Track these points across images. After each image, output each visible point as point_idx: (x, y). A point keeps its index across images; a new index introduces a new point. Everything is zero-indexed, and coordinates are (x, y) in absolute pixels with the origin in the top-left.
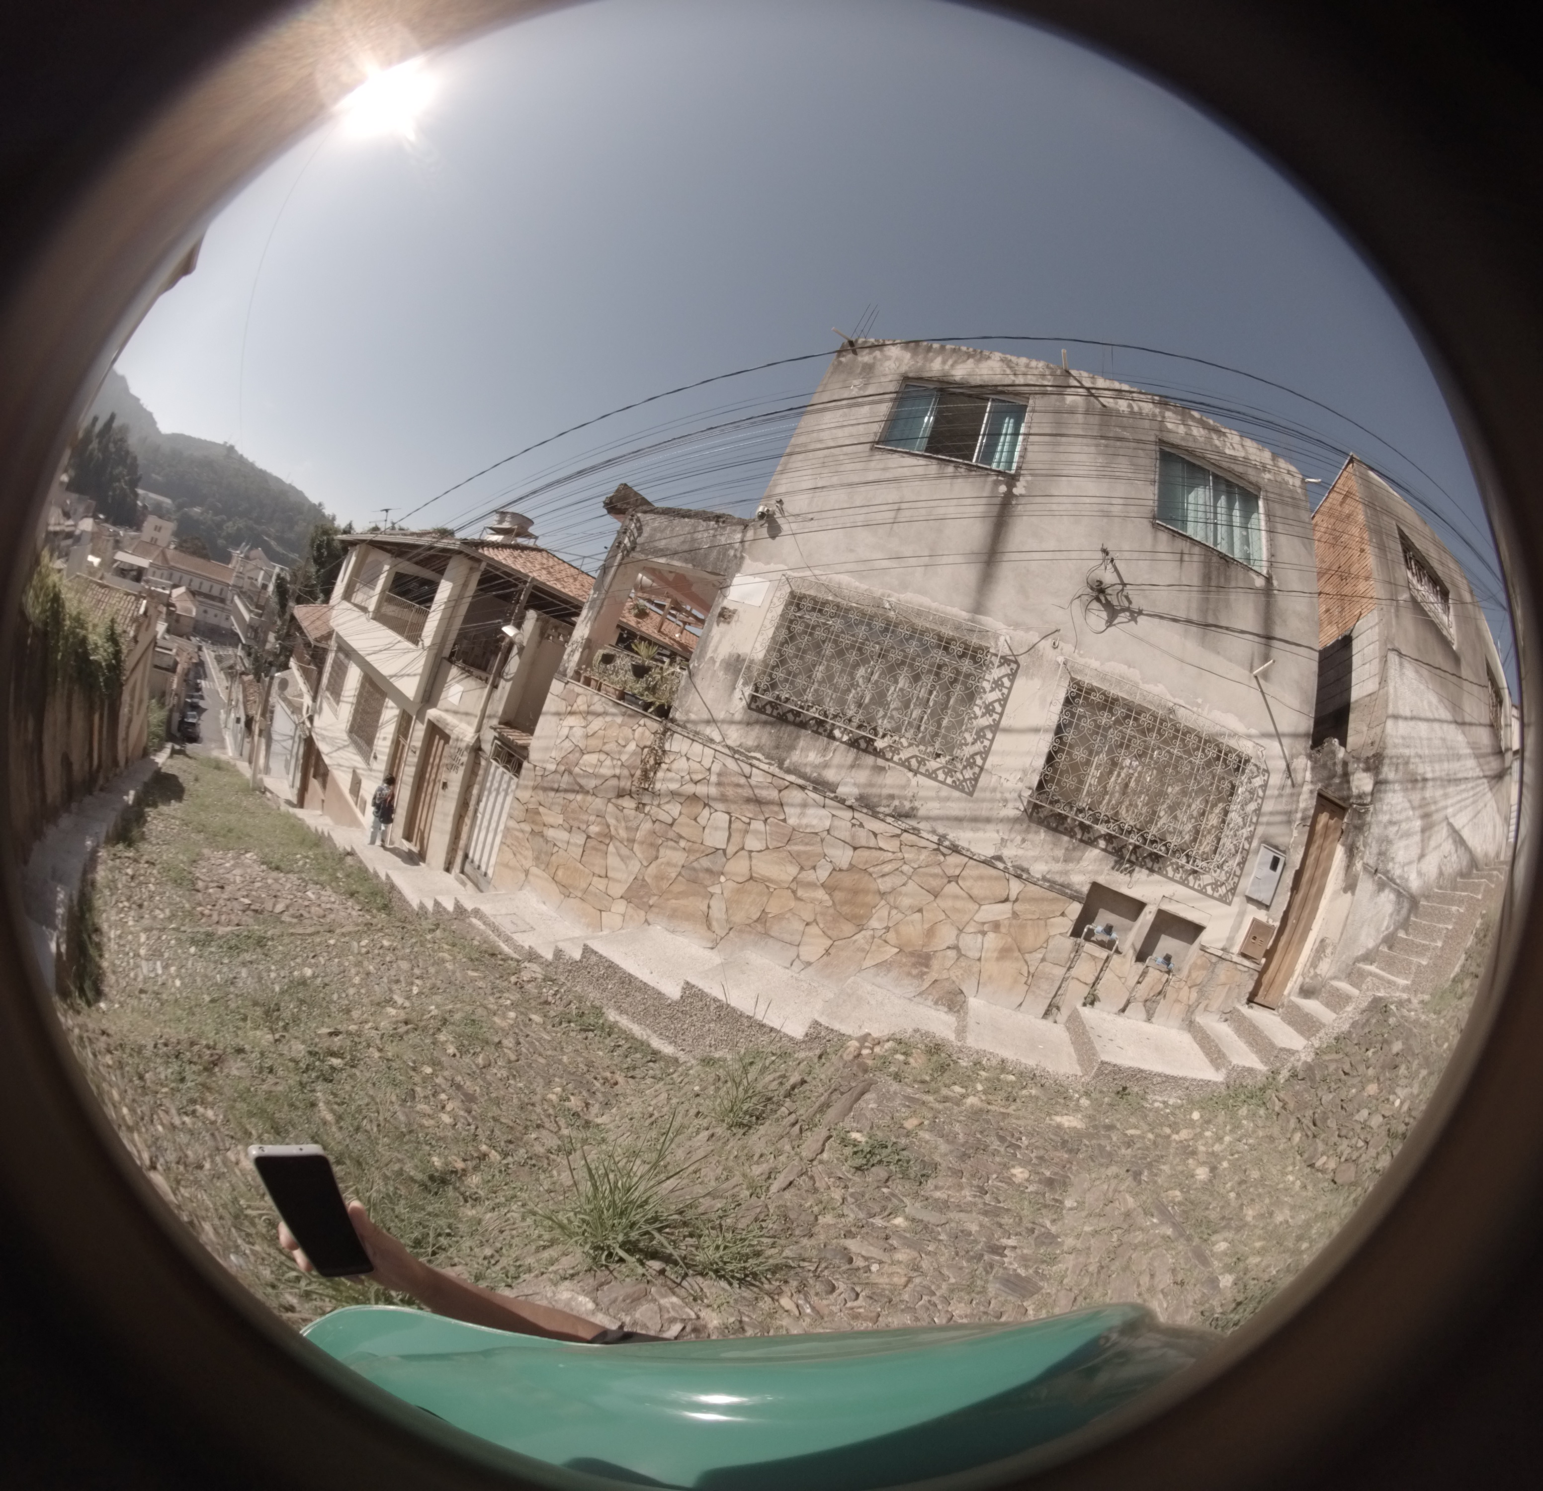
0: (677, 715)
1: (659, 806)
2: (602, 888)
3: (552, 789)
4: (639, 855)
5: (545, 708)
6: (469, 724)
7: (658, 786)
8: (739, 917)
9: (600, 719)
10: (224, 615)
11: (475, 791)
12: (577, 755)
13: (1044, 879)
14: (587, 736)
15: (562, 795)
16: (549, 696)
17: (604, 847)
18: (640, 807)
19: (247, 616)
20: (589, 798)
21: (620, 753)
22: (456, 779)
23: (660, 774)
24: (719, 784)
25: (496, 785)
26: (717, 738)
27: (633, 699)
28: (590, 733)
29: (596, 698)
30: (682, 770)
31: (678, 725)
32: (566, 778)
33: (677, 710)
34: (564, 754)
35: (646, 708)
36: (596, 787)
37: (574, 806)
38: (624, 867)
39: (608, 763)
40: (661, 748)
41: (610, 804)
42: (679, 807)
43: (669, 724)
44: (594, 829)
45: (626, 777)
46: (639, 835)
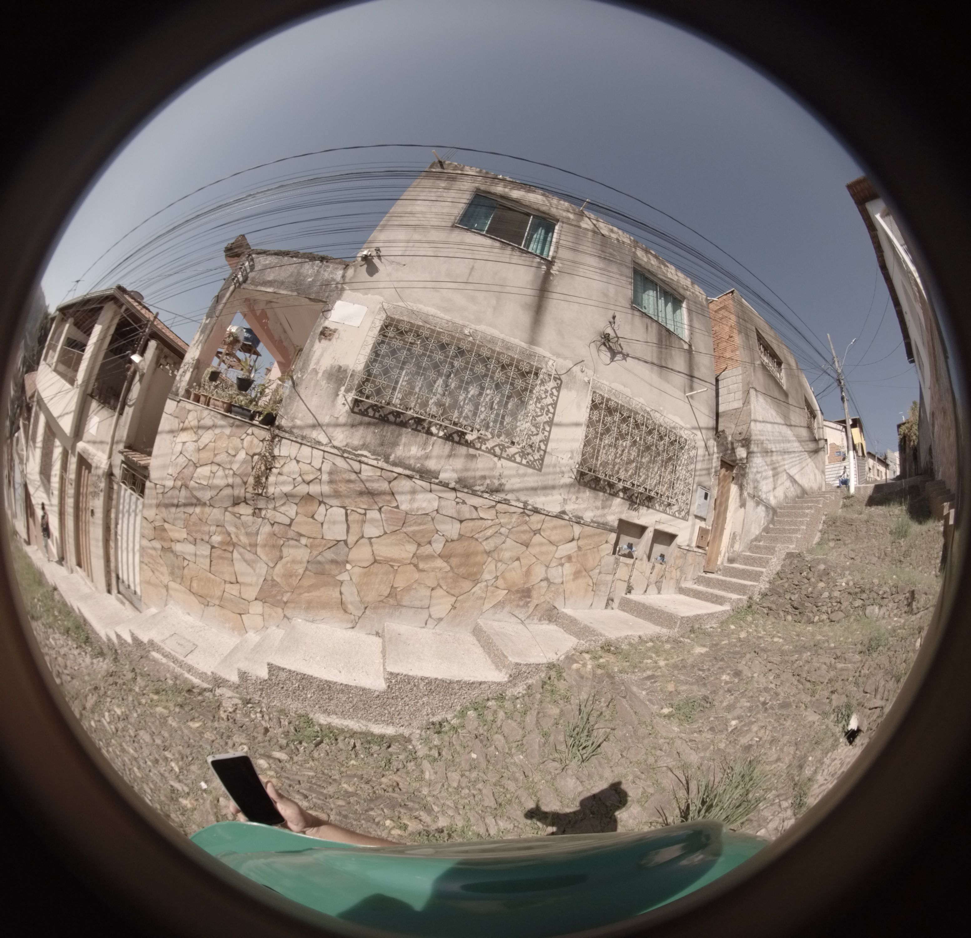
0: (283, 422)
3: (173, 505)
4: (264, 558)
6: (103, 451)
7: (271, 490)
8: (371, 597)
9: (210, 432)
12: (191, 469)
14: (199, 450)
17: (229, 555)
18: (257, 512)
20: (207, 510)
21: (230, 462)
22: (98, 505)
23: (272, 479)
26: (324, 440)
27: (240, 410)
28: (202, 446)
29: (206, 412)
30: (294, 473)
31: (285, 431)
32: (183, 492)
33: (282, 417)
34: (179, 469)
35: (252, 418)
36: (212, 498)
37: (194, 518)
38: (252, 571)
39: (220, 473)
40: (270, 453)
41: (227, 513)
42: (295, 507)
43: (277, 432)
44: (216, 539)
45: (238, 485)
46: (260, 539)
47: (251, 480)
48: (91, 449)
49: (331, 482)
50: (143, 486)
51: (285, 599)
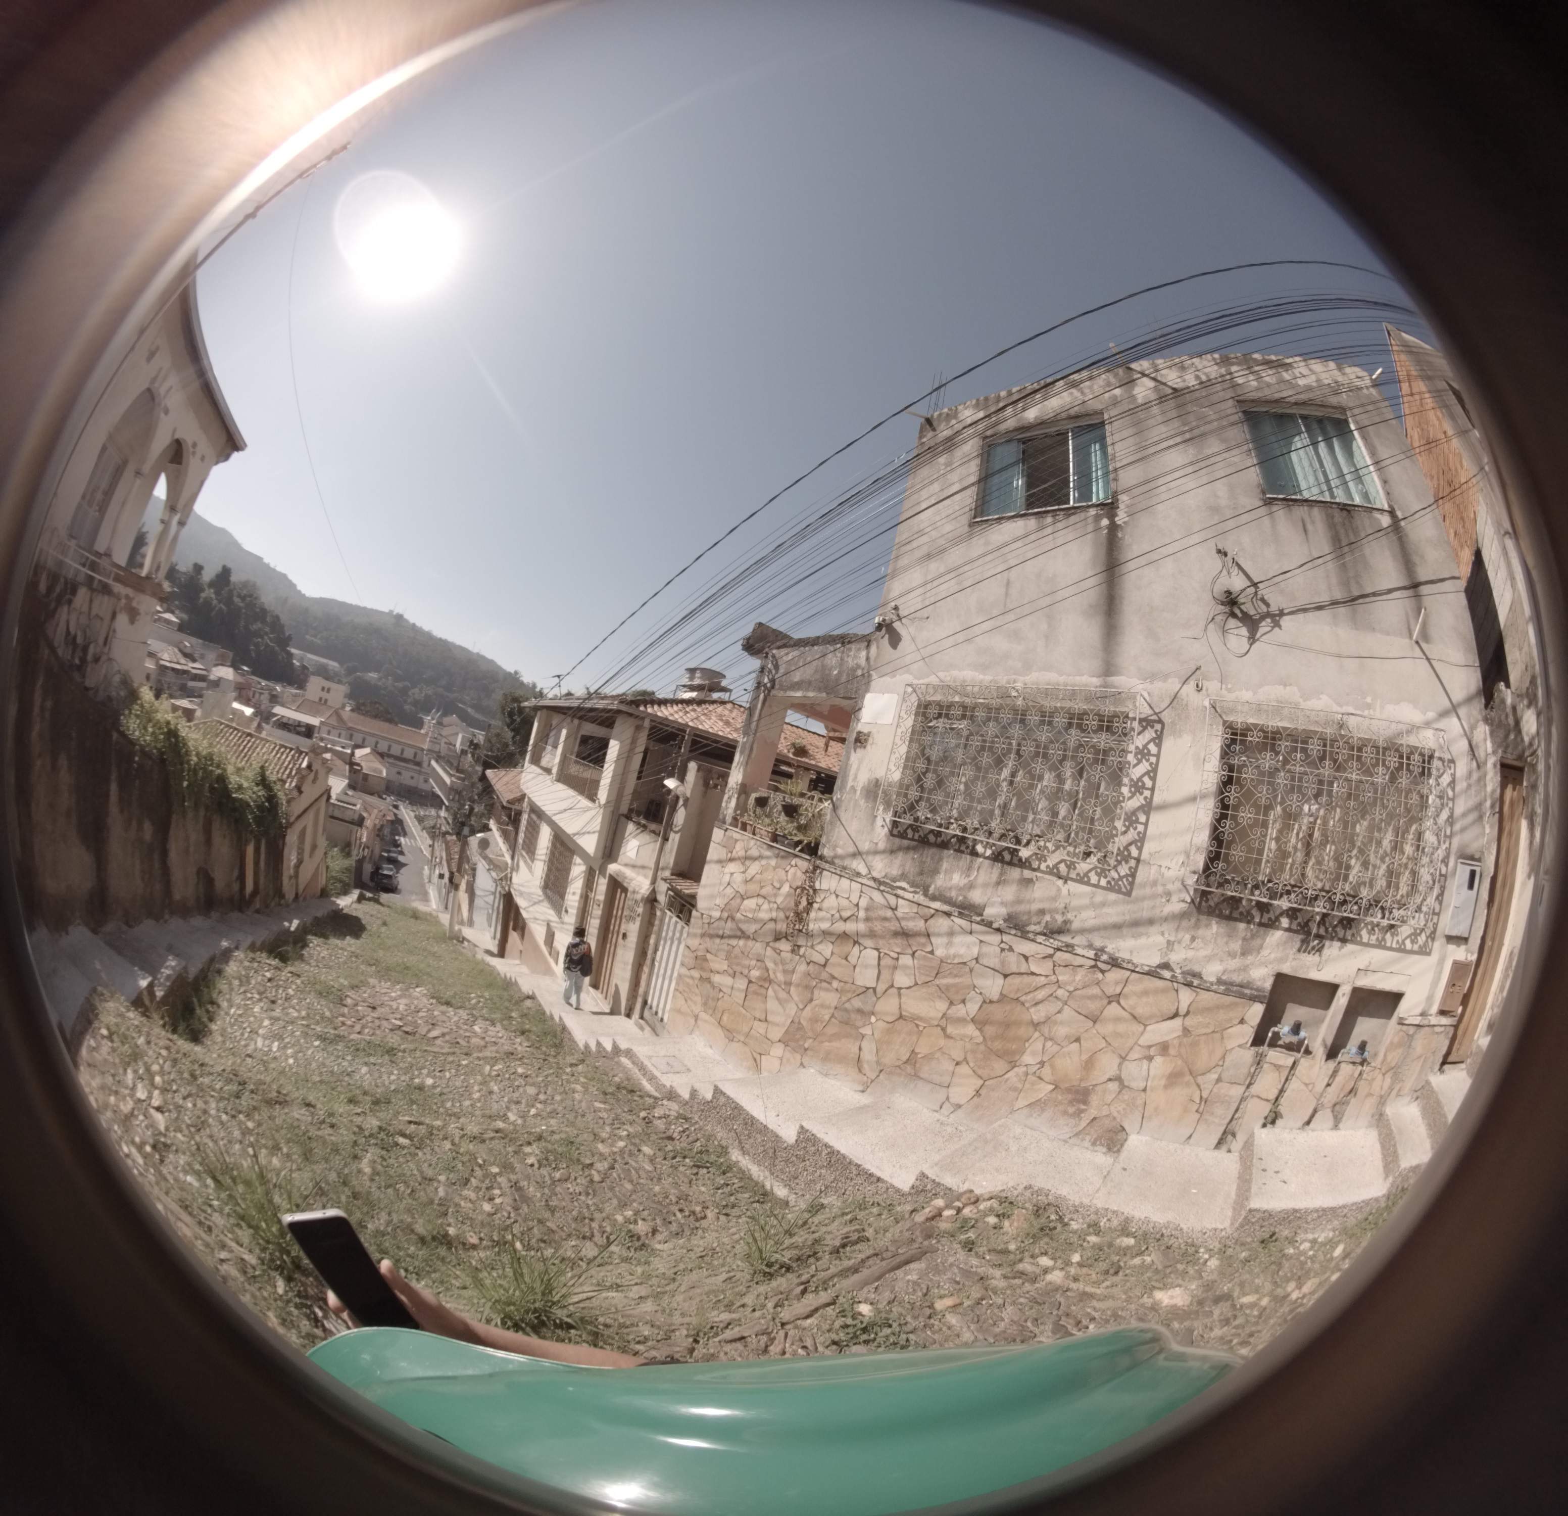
0: (825, 851)
1: (812, 947)
2: (762, 1031)
3: (718, 936)
4: (796, 998)
5: (709, 858)
6: (646, 876)
7: (811, 926)
8: (889, 1059)
9: (757, 863)
10: (422, 778)
11: (652, 941)
12: (738, 900)
13: (1220, 982)
14: (746, 882)
15: (726, 941)
16: (712, 844)
17: (763, 991)
18: (796, 949)
19: (448, 780)
20: (750, 943)
21: (775, 895)
22: (633, 929)
23: (813, 914)
24: (867, 919)
25: (670, 934)
26: (864, 872)
27: (785, 840)
28: (749, 878)
29: (752, 842)
30: (832, 908)
31: (827, 862)
32: (729, 924)
33: (825, 846)
34: (726, 901)
35: (795, 847)
36: (756, 932)
37: (737, 951)
38: (782, 1011)
39: (766, 906)
40: (812, 887)
41: (768, 948)
42: (830, 946)
43: (818, 862)
44: (754, 974)
45: (781, 920)
46: (795, 978)
47: (793, 915)
51: (808, 1045)
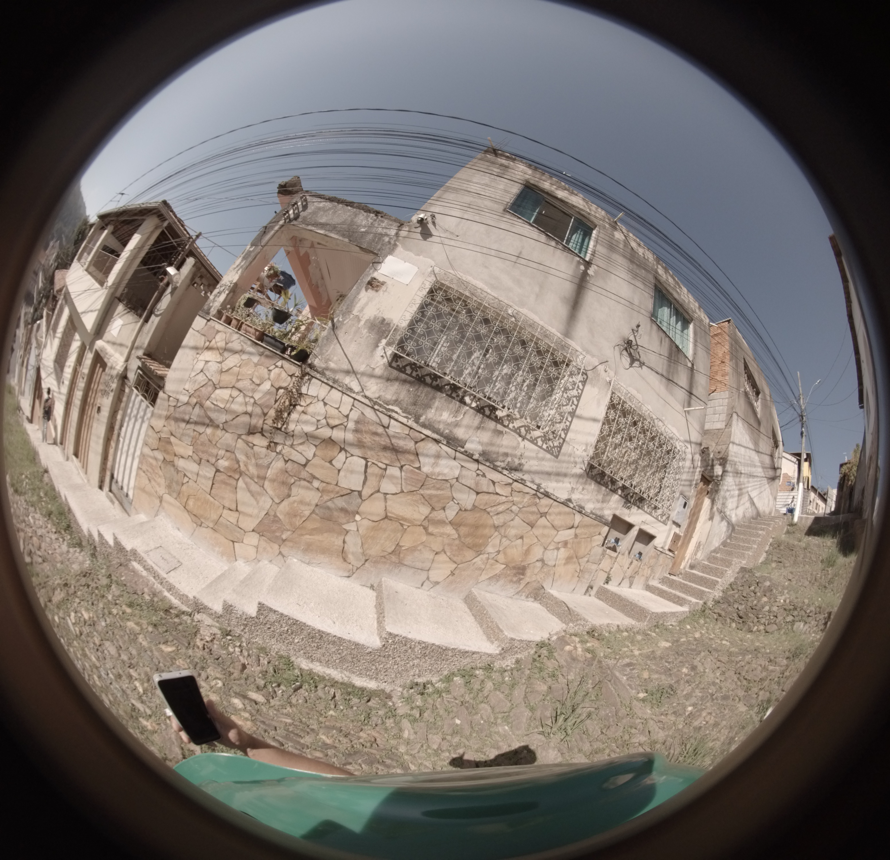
0: (316, 361)
1: (292, 446)
2: (233, 520)
3: (183, 420)
4: (271, 492)
6: (122, 354)
7: (292, 427)
8: (374, 551)
9: (237, 356)
11: (119, 417)
14: (221, 372)
17: (234, 482)
18: (272, 446)
20: (219, 432)
21: (254, 391)
22: (106, 403)
23: (294, 416)
26: (356, 388)
27: (272, 341)
28: (225, 368)
29: (236, 336)
30: (319, 414)
31: (316, 371)
32: (197, 409)
33: (316, 356)
34: (196, 387)
35: (284, 351)
36: (226, 422)
37: (203, 438)
38: (255, 503)
39: (240, 399)
40: (297, 390)
41: (239, 440)
42: (313, 449)
43: (308, 370)
44: (223, 463)
45: (257, 415)
46: (270, 473)
47: (272, 413)
48: (109, 349)
49: (356, 431)
50: (156, 395)
51: (284, 537)
